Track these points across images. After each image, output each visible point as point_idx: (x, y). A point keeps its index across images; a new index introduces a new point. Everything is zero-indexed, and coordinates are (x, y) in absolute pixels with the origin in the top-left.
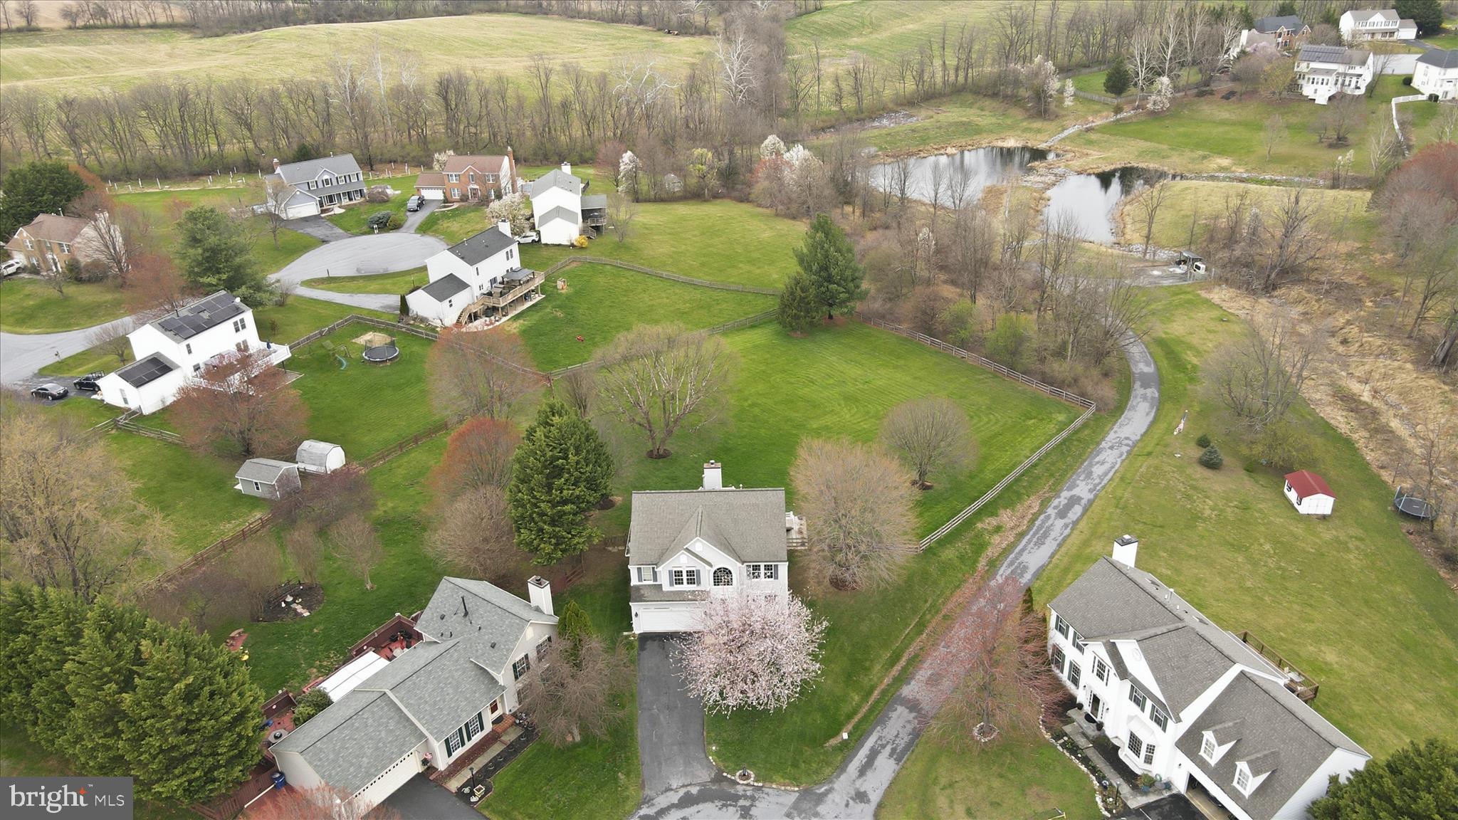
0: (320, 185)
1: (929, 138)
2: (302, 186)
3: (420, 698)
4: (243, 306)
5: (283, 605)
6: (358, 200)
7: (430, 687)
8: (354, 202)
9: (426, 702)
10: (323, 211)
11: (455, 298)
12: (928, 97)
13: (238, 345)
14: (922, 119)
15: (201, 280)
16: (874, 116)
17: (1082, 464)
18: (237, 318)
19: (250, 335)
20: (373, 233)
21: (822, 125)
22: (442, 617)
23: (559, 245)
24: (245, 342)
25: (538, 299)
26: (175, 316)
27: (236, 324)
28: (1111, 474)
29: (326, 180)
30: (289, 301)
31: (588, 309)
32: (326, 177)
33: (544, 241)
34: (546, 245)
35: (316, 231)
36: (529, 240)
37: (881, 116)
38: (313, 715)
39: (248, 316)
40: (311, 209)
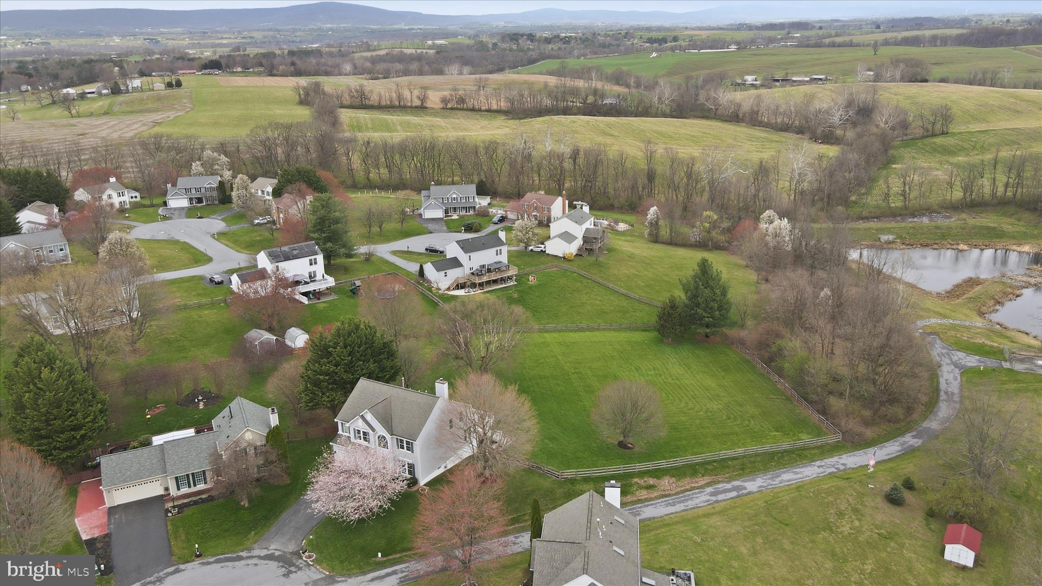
0: (450, 201)
1: (949, 234)
2: (439, 200)
3: (177, 452)
4: (319, 251)
5: (196, 401)
6: (472, 212)
7: (185, 448)
8: (468, 213)
9: (177, 455)
10: (446, 217)
11: (449, 272)
12: (973, 205)
13: (310, 273)
14: (953, 221)
15: (311, 235)
16: (916, 214)
17: (783, 468)
18: (313, 257)
19: (320, 268)
20: (461, 232)
21: (867, 215)
22: (224, 417)
23: (557, 256)
24: (315, 272)
25: (512, 284)
26: (279, 250)
27: (311, 260)
28: (796, 481)
29: (454, 198)
30: (373, 258)
31: (538, 296)
32: (454, 196)
33: (547, 252)
34: (548, 254)
35: (431, 226)
36: (539, 250)
37: (924, 215)
38: (137, 448)
39: (320, 258)
40: (439, 214)
